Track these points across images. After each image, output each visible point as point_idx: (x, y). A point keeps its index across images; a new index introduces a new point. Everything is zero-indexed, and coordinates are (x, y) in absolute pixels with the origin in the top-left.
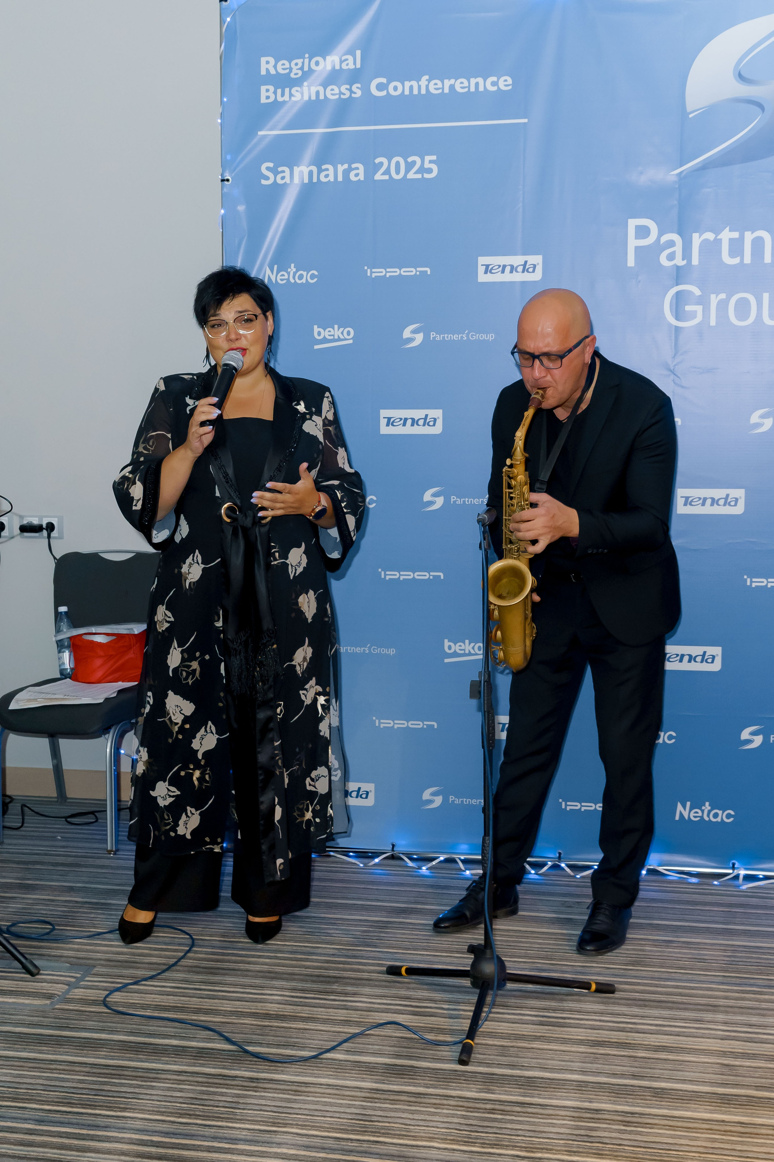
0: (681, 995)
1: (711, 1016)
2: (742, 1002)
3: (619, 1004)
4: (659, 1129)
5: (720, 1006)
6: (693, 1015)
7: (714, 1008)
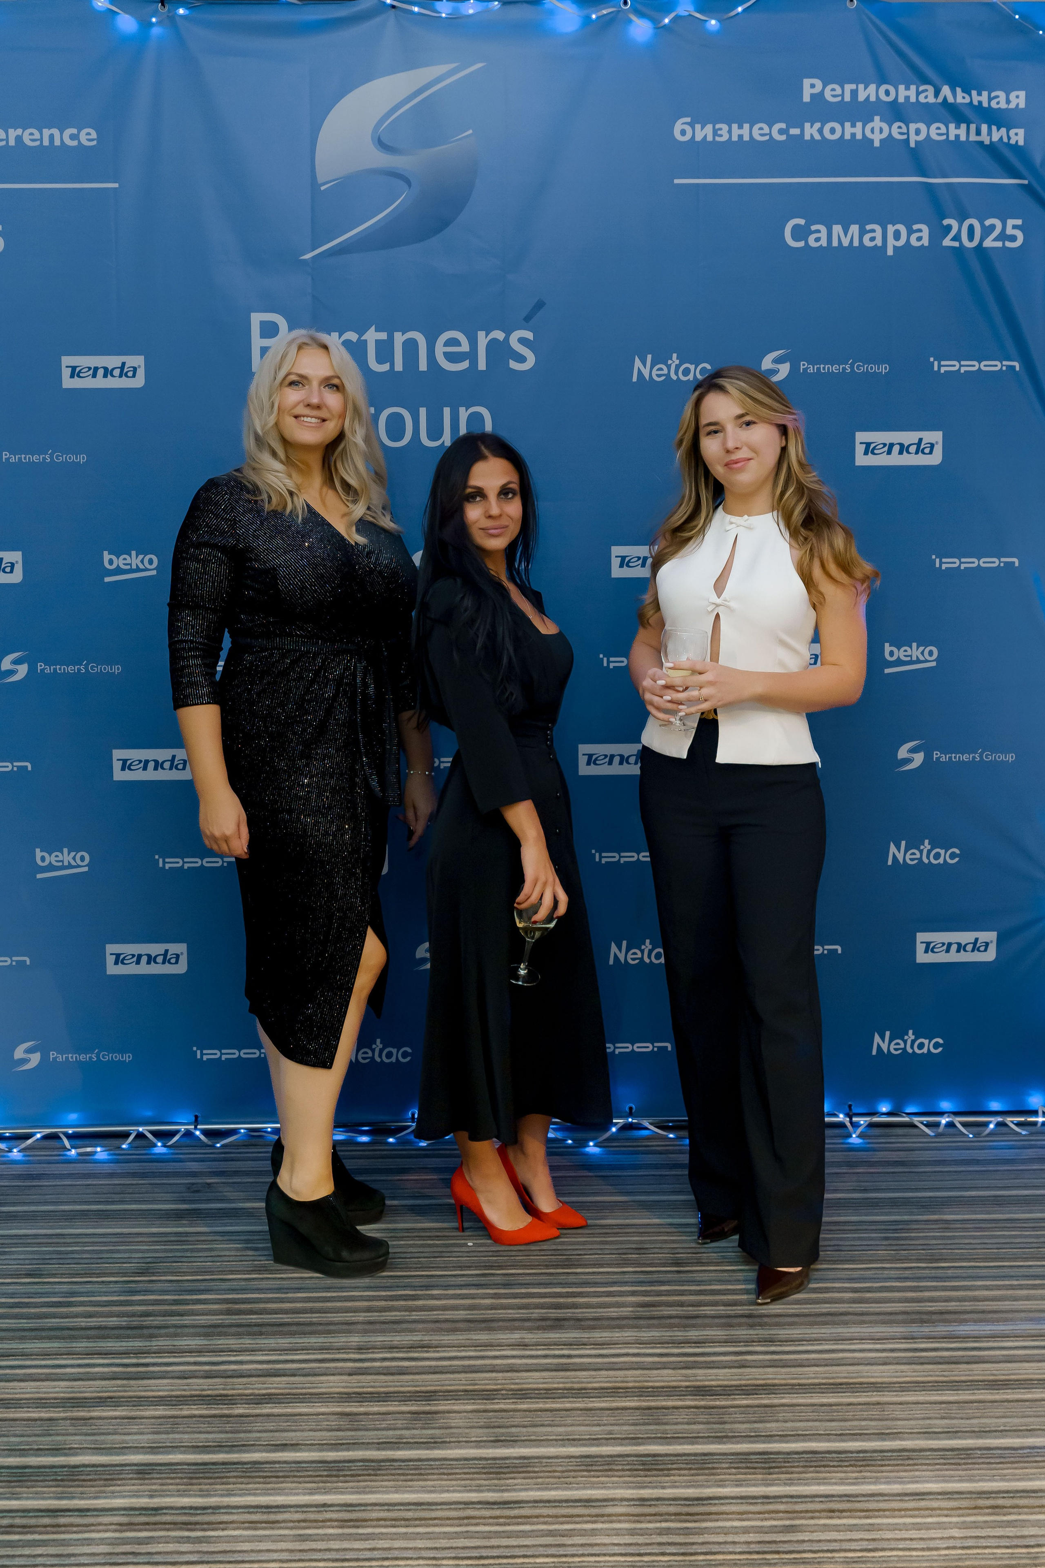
0: (312, 1311)
1: (344, 1339)
2: (387, 1314)
3: (226, 1334)
4: (234, 1529)
5: (358, 1323)
6: (320, 1340)
7: (348, 1327)
